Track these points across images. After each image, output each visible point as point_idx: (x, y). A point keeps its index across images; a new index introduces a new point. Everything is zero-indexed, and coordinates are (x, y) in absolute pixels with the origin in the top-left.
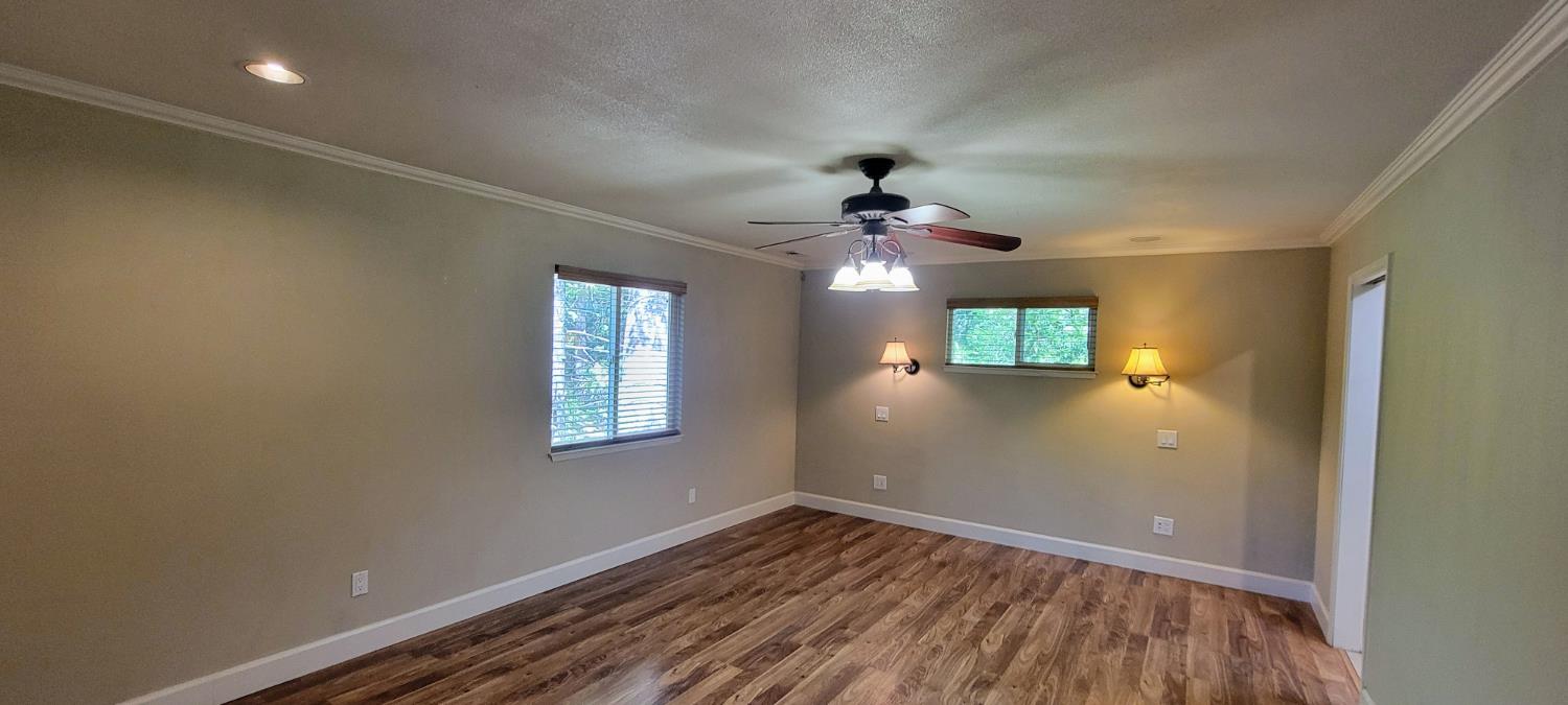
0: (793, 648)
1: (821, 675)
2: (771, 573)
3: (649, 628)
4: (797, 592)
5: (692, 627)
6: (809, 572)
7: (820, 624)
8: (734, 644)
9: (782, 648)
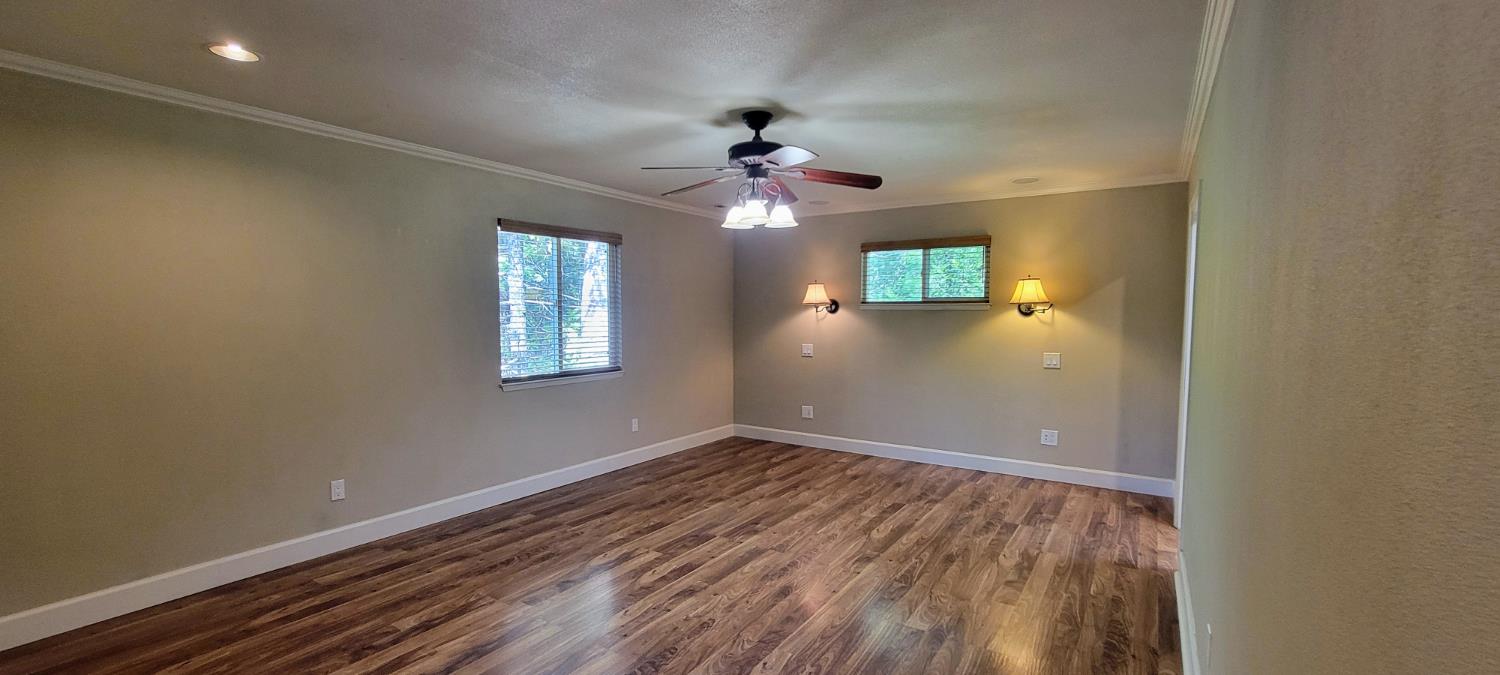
0: (708, 538)
1: (728, 556)
2: (702, 486)
3: (588, 528)
4: (721, 500)
5: (624, 526)
6: (735, 485)
7: (735, 522)
8: (659, 537)
9: (699, 538)
